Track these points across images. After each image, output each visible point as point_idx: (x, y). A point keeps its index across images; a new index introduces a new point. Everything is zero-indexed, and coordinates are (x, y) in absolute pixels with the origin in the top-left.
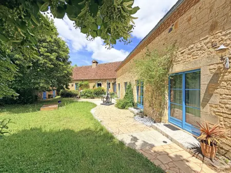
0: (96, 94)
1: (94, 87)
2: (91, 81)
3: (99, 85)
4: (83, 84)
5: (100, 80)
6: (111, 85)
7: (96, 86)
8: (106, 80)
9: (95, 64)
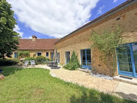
0: (39, 61)
1: (34, 56)
2: (32, 51)
3: (39, 54)
4: (23, 53)
5: (40, 50)
6: (49, 54)
7: (37, 55)
8: (45, 50)
9: (35, 38)
